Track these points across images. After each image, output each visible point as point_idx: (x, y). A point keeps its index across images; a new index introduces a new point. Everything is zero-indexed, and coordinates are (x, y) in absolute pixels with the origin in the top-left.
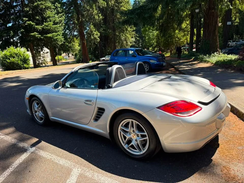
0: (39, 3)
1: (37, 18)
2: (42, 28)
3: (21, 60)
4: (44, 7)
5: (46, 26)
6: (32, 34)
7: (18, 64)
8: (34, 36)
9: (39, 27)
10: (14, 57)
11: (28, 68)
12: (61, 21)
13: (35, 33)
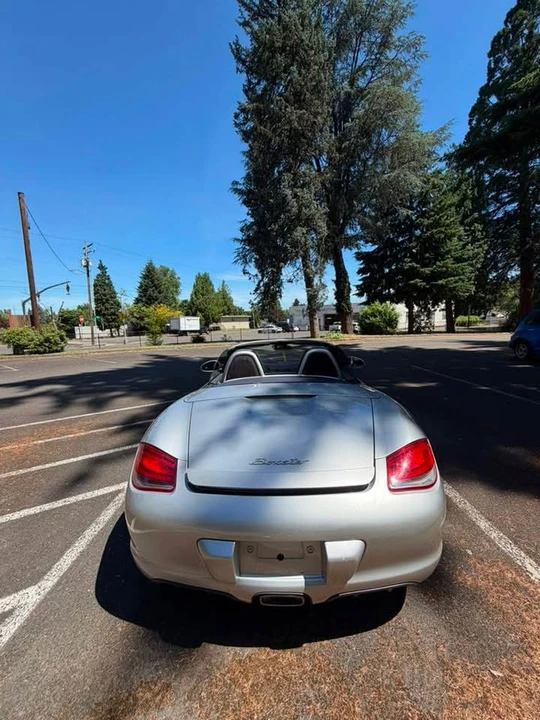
0: (435, 231)
1: (427, 255)
2: (432, 271)
3: (385, 321)
4: (443, 236)
5: (440, 267)
6: (412, 282)
7: (378, 327)
8: (415, 285)
9: (427, 270)
10: (375, 317)
11: (392, 334)
12: (478, 254)
13: (418, 280)
